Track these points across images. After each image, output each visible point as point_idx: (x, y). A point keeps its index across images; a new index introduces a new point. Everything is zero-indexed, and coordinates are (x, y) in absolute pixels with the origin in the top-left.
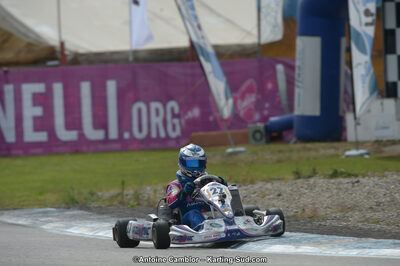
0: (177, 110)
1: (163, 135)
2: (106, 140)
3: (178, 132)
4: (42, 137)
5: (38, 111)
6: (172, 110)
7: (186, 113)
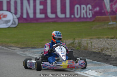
0: (91, 8)
1: (85, 16)
2: (66, 18)
3: (91, 16)
4: (43, 16)
5: (42, 7)
6: (89, 8)
7: (94, 9)
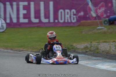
2: (49, 22)
3: (75, 21)
4: (26, 21)
6: (73, 12)
7: (78, 14)
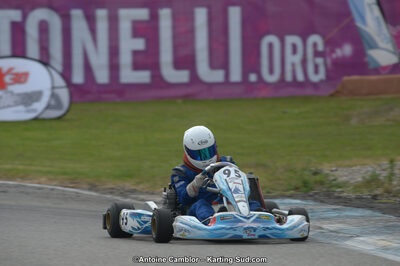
0: (321, 48)
1: (300, 77)
3: (322, 75)
4: (144, 77)
5: (140, 44)
6: (315, 45)
7: (333, 51)
